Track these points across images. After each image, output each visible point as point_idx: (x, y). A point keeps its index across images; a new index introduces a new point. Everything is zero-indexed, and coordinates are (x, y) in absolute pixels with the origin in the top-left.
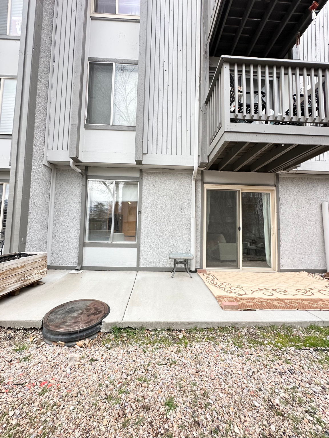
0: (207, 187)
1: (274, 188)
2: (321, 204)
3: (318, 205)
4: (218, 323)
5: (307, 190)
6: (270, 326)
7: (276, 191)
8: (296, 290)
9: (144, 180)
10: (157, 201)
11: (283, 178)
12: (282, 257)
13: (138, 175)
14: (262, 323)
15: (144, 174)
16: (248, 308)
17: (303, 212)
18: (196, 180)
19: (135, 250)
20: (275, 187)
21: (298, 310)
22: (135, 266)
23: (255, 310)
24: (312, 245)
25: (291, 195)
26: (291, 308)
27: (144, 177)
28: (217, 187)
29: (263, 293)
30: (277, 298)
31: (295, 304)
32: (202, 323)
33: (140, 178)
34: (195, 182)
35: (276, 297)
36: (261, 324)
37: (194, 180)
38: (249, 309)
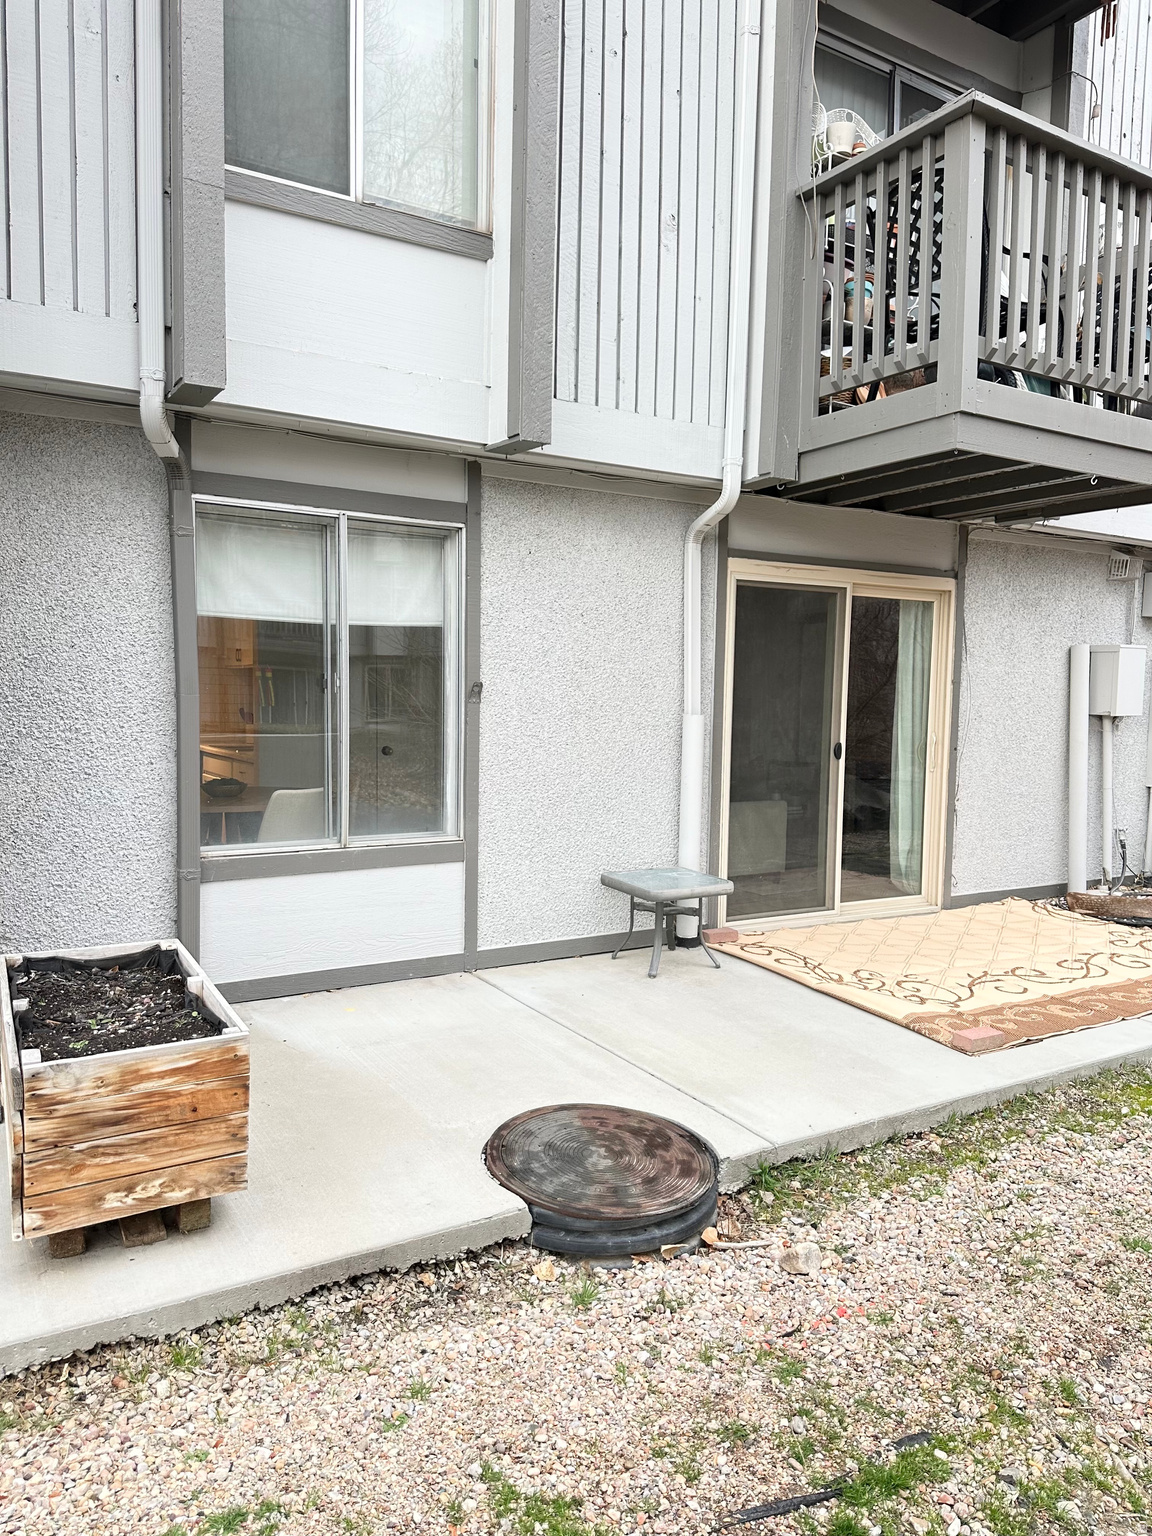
0: (742, 570)
1: (950, 584)
2: (1070, 650)
3: (1062, 655)
4: (999, 1092)
5: (1039, 595)
6: (1100, 1074)
7: (957, 598)
8: (1059, 964)
9: (489, 524)
10: (543, 631)
11: (978, 544)
12: (956, 852)
13: (455, 491)
14: (1085, 1067)
15: (487, 492)
16: (1026, 1039)
17: (1023, 681)
18: (704, 539)
19: (456, 871)
20: (952, 581)
21: (1123, 1019)
22: (458, 948)
23: (1041, 1040)
24: (1035, 800)
25: (995, 615)
26: (1104, 1018)
27: (485, 504)
28: (775, 571)
29: (996, 988)
30: (1044, 996)
31: (1100, 1005)
32: (965, 1100)
33: (470, 513)
34: (699, 546)
35: (1040, 996)
36: (1083, 1073)
37: (696, 540)
38: (1029, 1040)
